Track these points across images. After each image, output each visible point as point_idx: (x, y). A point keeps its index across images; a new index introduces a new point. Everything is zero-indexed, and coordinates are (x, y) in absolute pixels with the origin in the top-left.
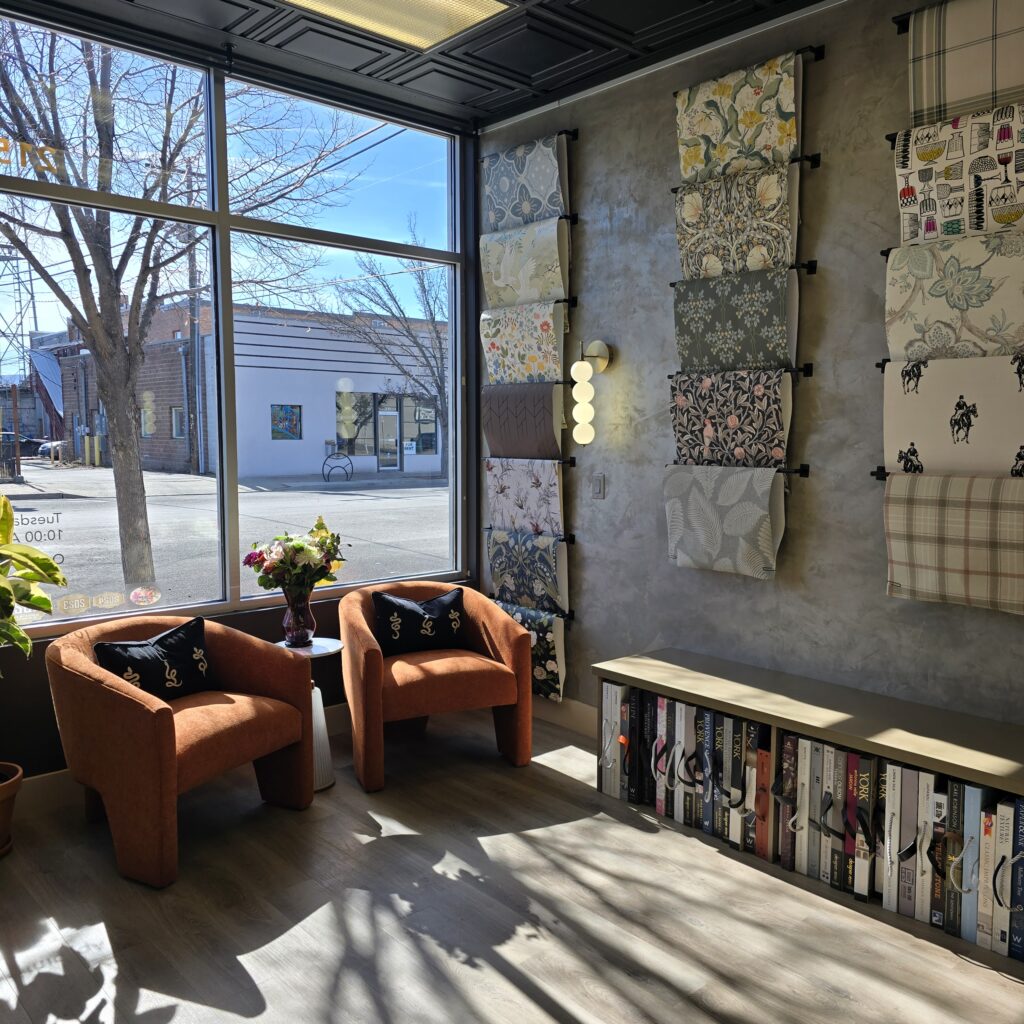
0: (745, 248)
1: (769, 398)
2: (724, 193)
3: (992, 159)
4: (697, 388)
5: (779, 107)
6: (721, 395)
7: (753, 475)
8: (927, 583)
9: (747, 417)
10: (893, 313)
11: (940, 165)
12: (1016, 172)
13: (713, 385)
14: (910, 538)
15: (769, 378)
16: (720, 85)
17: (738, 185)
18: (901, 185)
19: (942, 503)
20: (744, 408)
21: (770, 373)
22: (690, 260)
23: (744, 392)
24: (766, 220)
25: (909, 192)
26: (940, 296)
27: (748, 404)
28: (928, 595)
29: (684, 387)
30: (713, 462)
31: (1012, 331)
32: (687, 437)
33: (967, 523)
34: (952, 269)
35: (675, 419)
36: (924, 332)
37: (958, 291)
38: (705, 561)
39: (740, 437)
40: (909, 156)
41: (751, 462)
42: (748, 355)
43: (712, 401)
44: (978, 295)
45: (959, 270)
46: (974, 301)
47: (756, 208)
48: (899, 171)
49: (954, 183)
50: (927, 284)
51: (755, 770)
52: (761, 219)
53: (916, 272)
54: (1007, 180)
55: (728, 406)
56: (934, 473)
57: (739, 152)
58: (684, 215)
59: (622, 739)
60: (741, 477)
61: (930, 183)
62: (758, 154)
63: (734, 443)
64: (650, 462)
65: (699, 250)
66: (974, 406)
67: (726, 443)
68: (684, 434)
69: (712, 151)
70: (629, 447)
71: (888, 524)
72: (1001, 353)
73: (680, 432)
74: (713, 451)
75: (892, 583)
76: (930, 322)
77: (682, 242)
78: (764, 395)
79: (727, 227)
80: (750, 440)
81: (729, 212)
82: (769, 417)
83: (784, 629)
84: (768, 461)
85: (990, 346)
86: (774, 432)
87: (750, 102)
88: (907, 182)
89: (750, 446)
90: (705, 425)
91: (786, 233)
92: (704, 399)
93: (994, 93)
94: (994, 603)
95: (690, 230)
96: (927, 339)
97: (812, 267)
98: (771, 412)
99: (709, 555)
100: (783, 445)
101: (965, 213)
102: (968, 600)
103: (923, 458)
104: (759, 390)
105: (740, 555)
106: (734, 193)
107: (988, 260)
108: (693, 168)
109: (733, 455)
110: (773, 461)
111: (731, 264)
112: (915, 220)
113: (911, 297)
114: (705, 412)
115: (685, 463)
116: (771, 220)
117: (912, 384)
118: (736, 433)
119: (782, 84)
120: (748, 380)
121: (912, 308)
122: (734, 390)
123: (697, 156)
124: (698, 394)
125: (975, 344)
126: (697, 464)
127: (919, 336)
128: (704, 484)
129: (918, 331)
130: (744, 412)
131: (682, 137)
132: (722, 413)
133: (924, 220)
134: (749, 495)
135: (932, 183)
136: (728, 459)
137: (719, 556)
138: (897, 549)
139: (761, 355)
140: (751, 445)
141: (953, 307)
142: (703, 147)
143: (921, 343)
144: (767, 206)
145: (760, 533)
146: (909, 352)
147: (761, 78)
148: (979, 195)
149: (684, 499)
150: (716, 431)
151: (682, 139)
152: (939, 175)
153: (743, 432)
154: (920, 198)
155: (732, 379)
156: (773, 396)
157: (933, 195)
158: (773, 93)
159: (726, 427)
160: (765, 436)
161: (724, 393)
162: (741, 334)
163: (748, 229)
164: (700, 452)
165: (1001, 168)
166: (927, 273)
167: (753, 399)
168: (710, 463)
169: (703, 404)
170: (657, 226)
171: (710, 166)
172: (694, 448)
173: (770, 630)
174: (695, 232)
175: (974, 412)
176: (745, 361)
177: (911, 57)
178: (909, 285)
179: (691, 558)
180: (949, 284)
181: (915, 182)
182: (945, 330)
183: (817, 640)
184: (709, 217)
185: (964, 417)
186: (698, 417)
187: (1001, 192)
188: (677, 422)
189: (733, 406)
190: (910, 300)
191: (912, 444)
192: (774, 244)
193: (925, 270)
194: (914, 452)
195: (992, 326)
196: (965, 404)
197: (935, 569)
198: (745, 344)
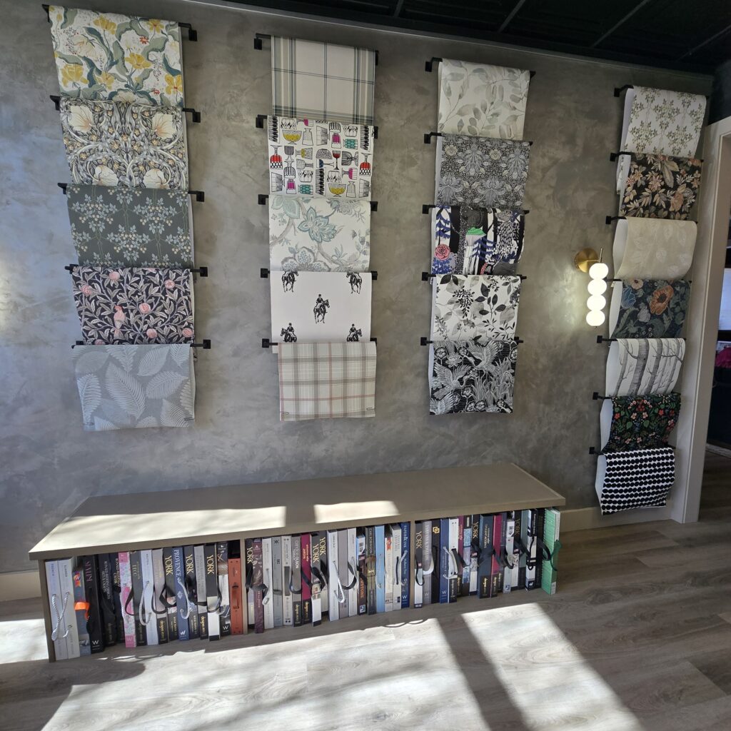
0: (141, 168)
1: (179, 291)
2: (117, 116)
3: (329, 153)
4: (104, 280)
5: (165, 61)
6: (132, 286)
7: (170, 350)
8: (307, 409)
9: (159, 305)
10: (274, 238)
11: (298, 146)
12: (342, 164)
13: (122, 277)
14: (297, 383)
15: (178, 275)
16: (101, 18)
17: (132, 113)
18: (271, 153)
19: (316, 360)
20: (156, 298)
21: (178, 271)
22: (79, 166)
23: (155, 285)
24: (163, 150)
25: (277, 159)
26: (306, 231)
27: (160, 295)
28: (307, 416)
29: (90, 277)
30: (125, 341)
31: (346, 258)
32: (94, 322)
33: (331, 371)
34: (312, 215)
35: (80, 305)
36: (295, 253)
37: (316, 229)
38: (128, 422)
39: (152, 321)
40: (278, 134)
41: (163, 340)
42: (153, 255)
43: (123, 291)
44: (328, 234)
45: (316, 217)
46: (325, 237)
47: (152, 137)
48: (270, 142)
49: (308, 161)
50: (297, 222)
51: (226, 576)
52: (158, 148)
53: (288, 213)
54: (337, 168)
55: (139, 296)
56: (305, 342)
57: (126, 86)
58: (71, 123)
59: (81, 606)
60: (159, 353)
61: (292, 156)
62: (146, 94)
63: (146, 326)
64: (47, 344)
65: (90, 159)
66: (327, 301)
67: (138, 326)
68: (91, 319)
69: (96, 76)
70: (16, 331)
71: (281, 376)
72: (338, 270)
73: (86, 316)
74: (124, 333)
75: (283, 413)
76: (299, 247)
77: (71, 148)
78: (175, 288)
79: (123, 145)
80: (162, 323)
81: (124, 133)
82: (180, 305)
83: (199, 458)
84: (179, 338)
85: (333, 266)
86: (184, 317)
87: (137, 47)
88: (276, 152)
89: (163, 328)
90: (115, 311)
91: (182, 165)
92: (113, 289)
93: (325, 112)
94: (345, 414)
95: (80, 139)
96: (297, 258)
97: (200, 197)
98: (182, 302)
99: (133, 417)
100: (192, 326)
101: (313, 182)
102: (331, 415)
103: (297, 333)
104: (170, 284)
105: (163, 413)
106: (128, 118)
107: (333, 214)
108: (74, 84)
109: (145, 335)
110: (183, 338)
111: (128, 179)
112: (280, 179)
113: (286, 229)
114: (115, 299)
115: (93, 343)
116: (168, 150)
117: (289, 286)
118: (148, 318)
119: (167, 43)
120: (157, 275)
121: (287, 237)
122: (145, 283)
123: (79, 75)
124: (105, 285)
125: (325, 264)
126: (107, 343)
127: (292, 255)
128: (122, 360)
129: (291, 252)
130: (156, 301)
131: (59, 50)
132: (134, 301)
133: (287, 180)
134: (170, 365)
135: (293, 157)
136: (140, 338)
137: (143, 417)
138: (287, 392)
139: (166, 257)
140: (164, 326)
141: (313, 239)
142: (86, 69)
143: (292, 260)
144: (164, 138)
145: (182, 394)
146: (284, 265)
147: (148, 31)
148: (321, 172)
149: (101, 375)
150: (128, 315)
151: (58, 52)
152: (298, 153)
153: (155, 316)
154: (285, 165)
155: (141, 273)
156: (183, 290)
157: (294, 165)
158: (160, 48)
159: (138, 313)
160: (176, 320)
161: (135, 285)
162: (146, 238)
163: (145, 153)
164: (110, 333)
165: (334, 159)
166: (296, 215)
167: (165, 290)
168: (121, 342)
169: (113, 294)
170: (28, 128)
171: (94, 88)
172: (103, 330)
173: (188, 461)
174: (86, 142)
175: (327, 304)
176: (150, 260)
177: (273, 66)
178: (284, 221)
179: (112, 422)
180: (310, 224)
181: (281, 152)
182: (308, 254)
183: (226, 459)
184: (102, 133)
185: (322, 308)
186: (108, 304)
187: (334, 174)
188: (83, 308)
189: (144, 296)
190: (286, 231)
191: (290, 324)
192: (170, 171)
193: (295, 213)
194: (291, 329)
195: (335, 254)
196: (322, 299)
197: (313, 400)
198: (151, 247)
